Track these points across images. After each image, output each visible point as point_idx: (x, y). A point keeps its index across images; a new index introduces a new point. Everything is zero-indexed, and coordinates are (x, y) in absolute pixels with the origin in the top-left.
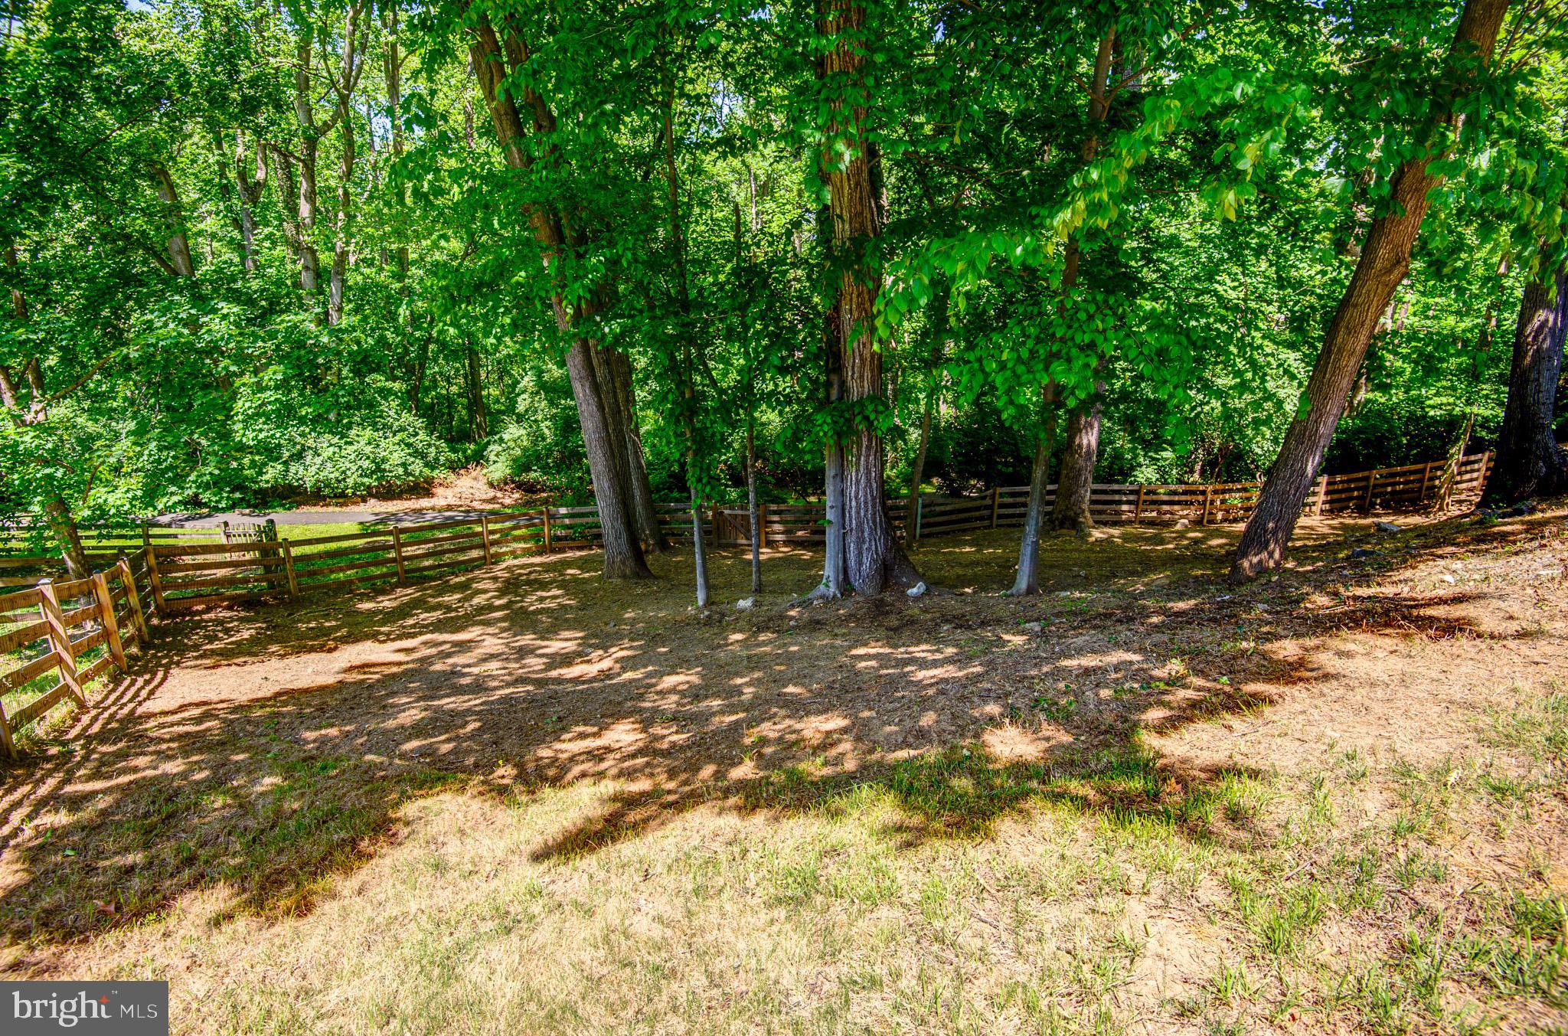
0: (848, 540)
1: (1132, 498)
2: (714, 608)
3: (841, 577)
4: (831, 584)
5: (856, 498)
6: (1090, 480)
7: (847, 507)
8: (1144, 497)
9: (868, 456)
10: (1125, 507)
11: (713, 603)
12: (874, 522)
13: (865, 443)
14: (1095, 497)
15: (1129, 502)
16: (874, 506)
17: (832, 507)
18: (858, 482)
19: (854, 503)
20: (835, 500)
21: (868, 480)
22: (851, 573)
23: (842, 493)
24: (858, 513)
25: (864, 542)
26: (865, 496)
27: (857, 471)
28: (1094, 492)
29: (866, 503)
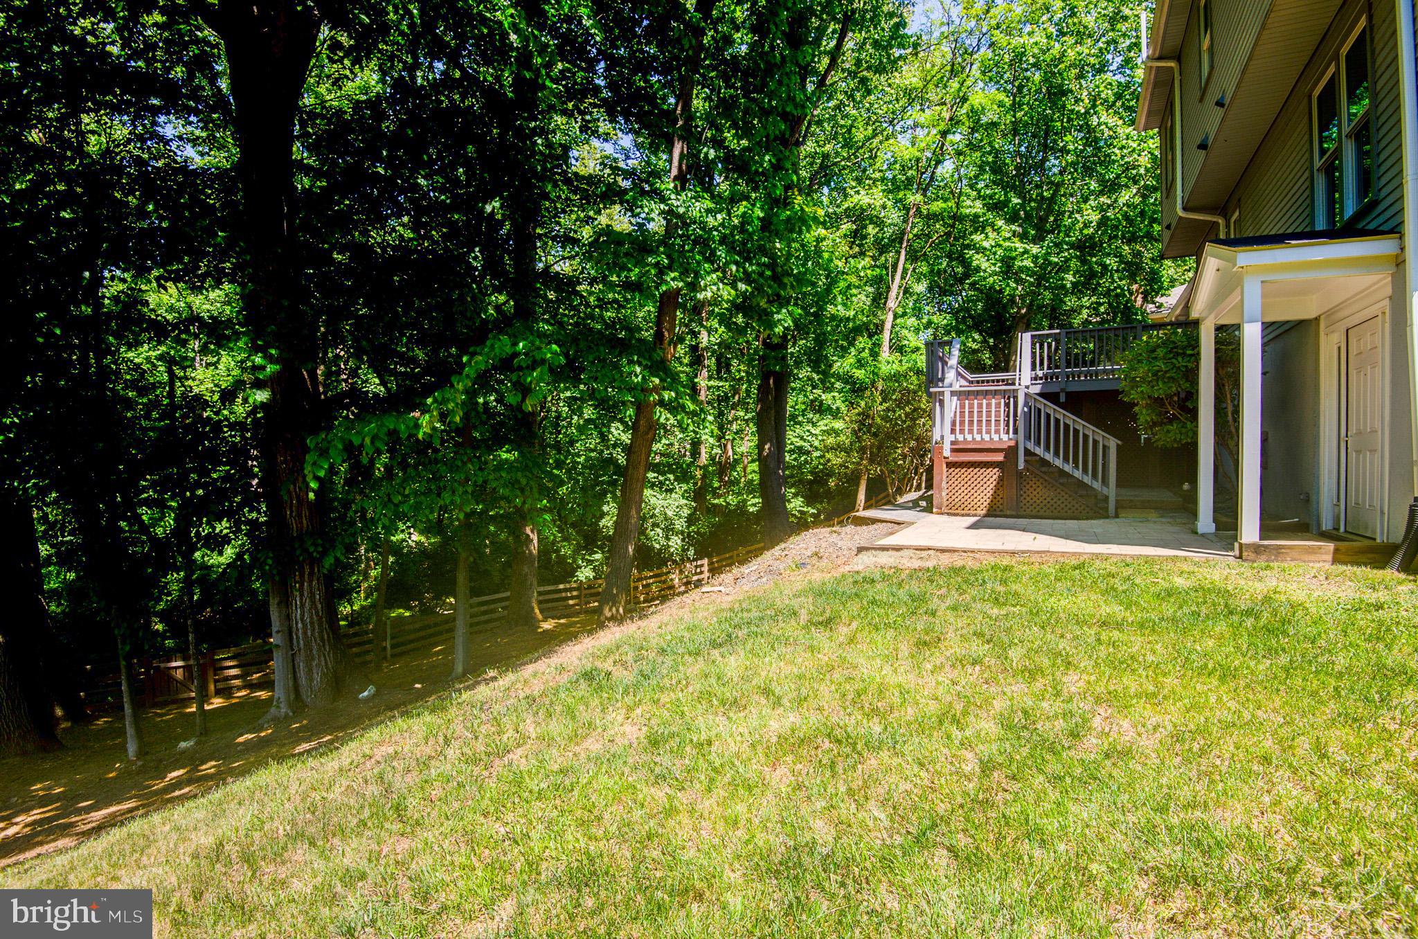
0: (297, 660)
1: (575, 593)
2: (148, 757)
3: (292, 697)
4: (282, 705)
5: (302, 619)
6: (535, 583)
7: (294, 630)
8: (584, 592)
9: (310, 582)
10: (571, 602)
11: (147, 753)
12: (322, 640)
13: (307, 570)
14: (541, 598)
15: (572, 598)
16: (320, 625)
17: (278, 632)
18: (302, 606)
19: (300, 625)
20: (282, 625)
21: (313, 602)
22: (303, 691)
23: (288, 617)
24: (305, 633)
25: (313, 659)
26: (311, 617)
27: (302, 596)
28: (540, 593)
29: (312, 623)
